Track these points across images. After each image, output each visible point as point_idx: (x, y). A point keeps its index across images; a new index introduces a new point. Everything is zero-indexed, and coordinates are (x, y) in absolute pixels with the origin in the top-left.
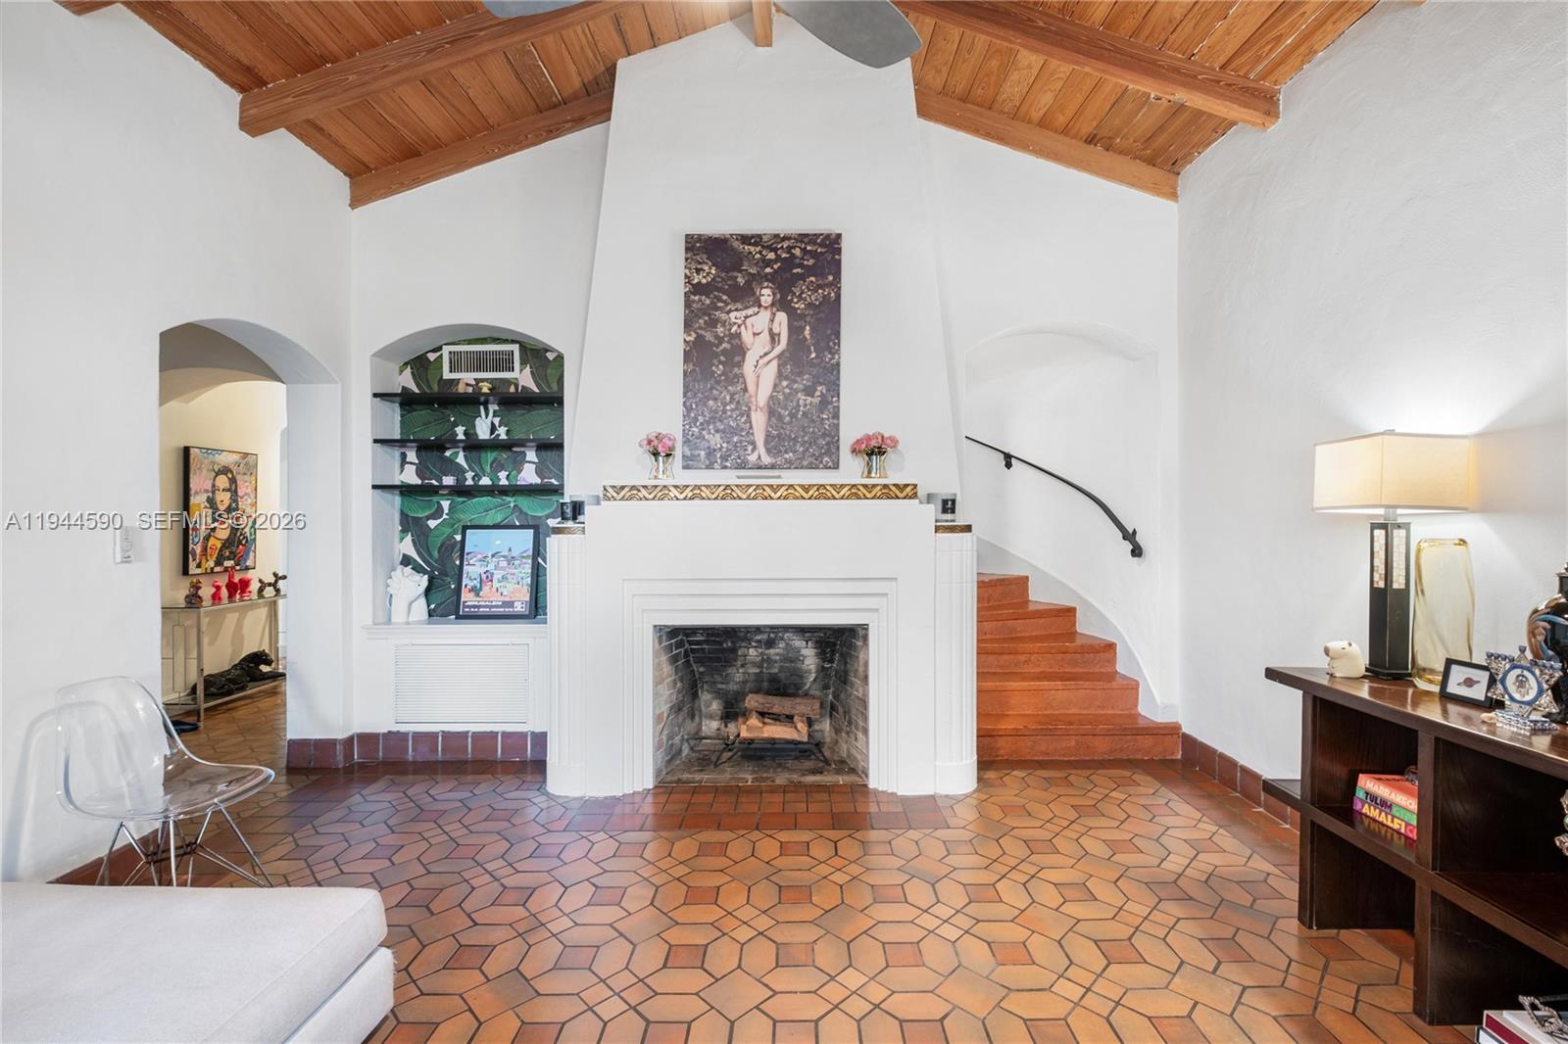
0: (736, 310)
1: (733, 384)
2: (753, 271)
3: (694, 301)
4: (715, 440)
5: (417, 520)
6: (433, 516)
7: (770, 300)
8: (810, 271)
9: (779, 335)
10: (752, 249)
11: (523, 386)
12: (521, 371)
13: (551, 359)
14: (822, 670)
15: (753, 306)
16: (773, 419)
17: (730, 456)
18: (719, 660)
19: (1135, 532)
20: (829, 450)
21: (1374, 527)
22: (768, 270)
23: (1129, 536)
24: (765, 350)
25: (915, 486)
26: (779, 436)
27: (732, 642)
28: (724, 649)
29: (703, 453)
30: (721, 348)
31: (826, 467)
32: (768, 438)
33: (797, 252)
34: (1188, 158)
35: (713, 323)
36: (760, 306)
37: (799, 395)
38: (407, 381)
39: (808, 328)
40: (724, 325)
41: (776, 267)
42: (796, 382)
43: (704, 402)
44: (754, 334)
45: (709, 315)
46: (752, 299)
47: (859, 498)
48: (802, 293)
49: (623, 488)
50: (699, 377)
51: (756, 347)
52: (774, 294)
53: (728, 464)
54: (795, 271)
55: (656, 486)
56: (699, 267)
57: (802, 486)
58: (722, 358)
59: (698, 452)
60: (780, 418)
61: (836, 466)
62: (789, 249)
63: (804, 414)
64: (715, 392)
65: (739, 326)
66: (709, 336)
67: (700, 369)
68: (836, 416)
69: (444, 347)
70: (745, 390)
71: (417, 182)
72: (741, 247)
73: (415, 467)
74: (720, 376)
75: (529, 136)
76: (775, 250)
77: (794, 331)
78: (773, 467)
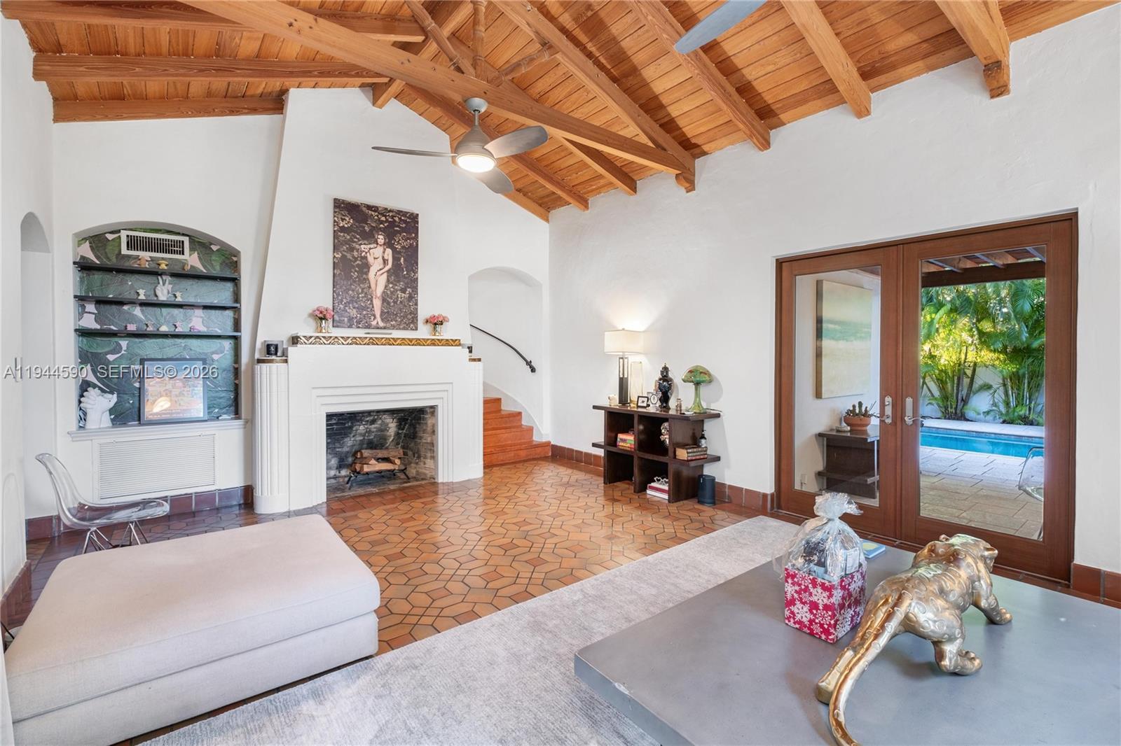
0: (365, 244)
1: (363, 283)
2: (374, 225)
3: (340, 236)
4: (354, 313)
5: (95, 355)
6: (112, 352)
7: (383, 241)
8: (403, 230)
9: (387, 260)
10: (373, 213)
11: (191, 266)
12: (190, 255)
13: (215, 250)
14: (397, 434)
15: (374, 243)
16: (385, 304)
17: (361, 321)
18: (341, 434)
19: (531, 362)
20: (413, 321)
21: (620, 358)
22: (382, 226)
23: (529, 363)
24: (381, 267)
25: (460, 340)
26: (388, 312)
27: (352, 423)
28: (346, 427)
29: (346, 319)
30: (356, 263)
31: (412, 329)
32: (382, 313)
33: (397, 219)
34: (554, 208)
35: (352, 249)
36: (377, 244)
37: (398, 292)
38: (86, 251)
39: (402, 259)
40: (357, 251)
41: (386, 225)
42: (396, 285)
43: (346, 291)
44: (375, 258)
45: (349, 245)
46: (373, 239)
47: (435, 345)
48: (400, 240)
49: (311, 337)
50: (344, 278)
51: (376, 266)
52: (385, 239)
53: (360, 326)
54: (396, 229)
55: (331, 337)
56: (343, 217)
57: (409, 339)
58: (357, 269)
59: (343, 318)
60: (388, 303)
61: (416, 329)
62: (393, 217)
63: (401, 302)
64: (353, 287)
65: (366, 253)
66: (349, 256)
67: (345, 273)
68: (416, 304)
69: (122, 231)
70: (370, 287)
71: (119, 117)
72: (367, 211)
73: (94, 316)
74: (356, 278)
75: (216, 110)
76: (385, 216)
77: (395, 259)
78: (385, 328)
